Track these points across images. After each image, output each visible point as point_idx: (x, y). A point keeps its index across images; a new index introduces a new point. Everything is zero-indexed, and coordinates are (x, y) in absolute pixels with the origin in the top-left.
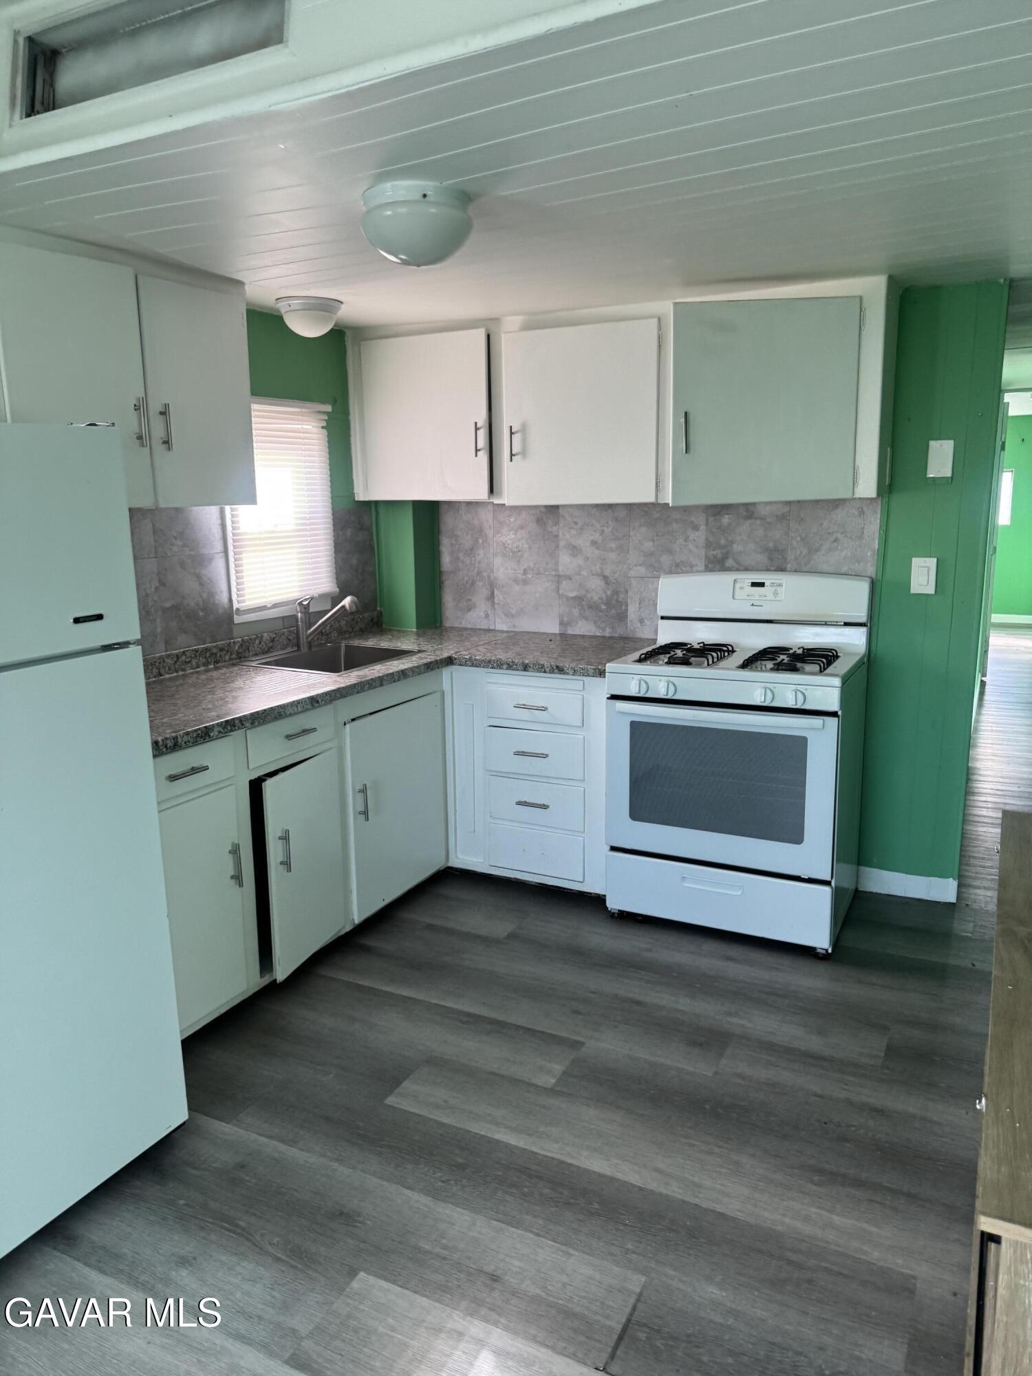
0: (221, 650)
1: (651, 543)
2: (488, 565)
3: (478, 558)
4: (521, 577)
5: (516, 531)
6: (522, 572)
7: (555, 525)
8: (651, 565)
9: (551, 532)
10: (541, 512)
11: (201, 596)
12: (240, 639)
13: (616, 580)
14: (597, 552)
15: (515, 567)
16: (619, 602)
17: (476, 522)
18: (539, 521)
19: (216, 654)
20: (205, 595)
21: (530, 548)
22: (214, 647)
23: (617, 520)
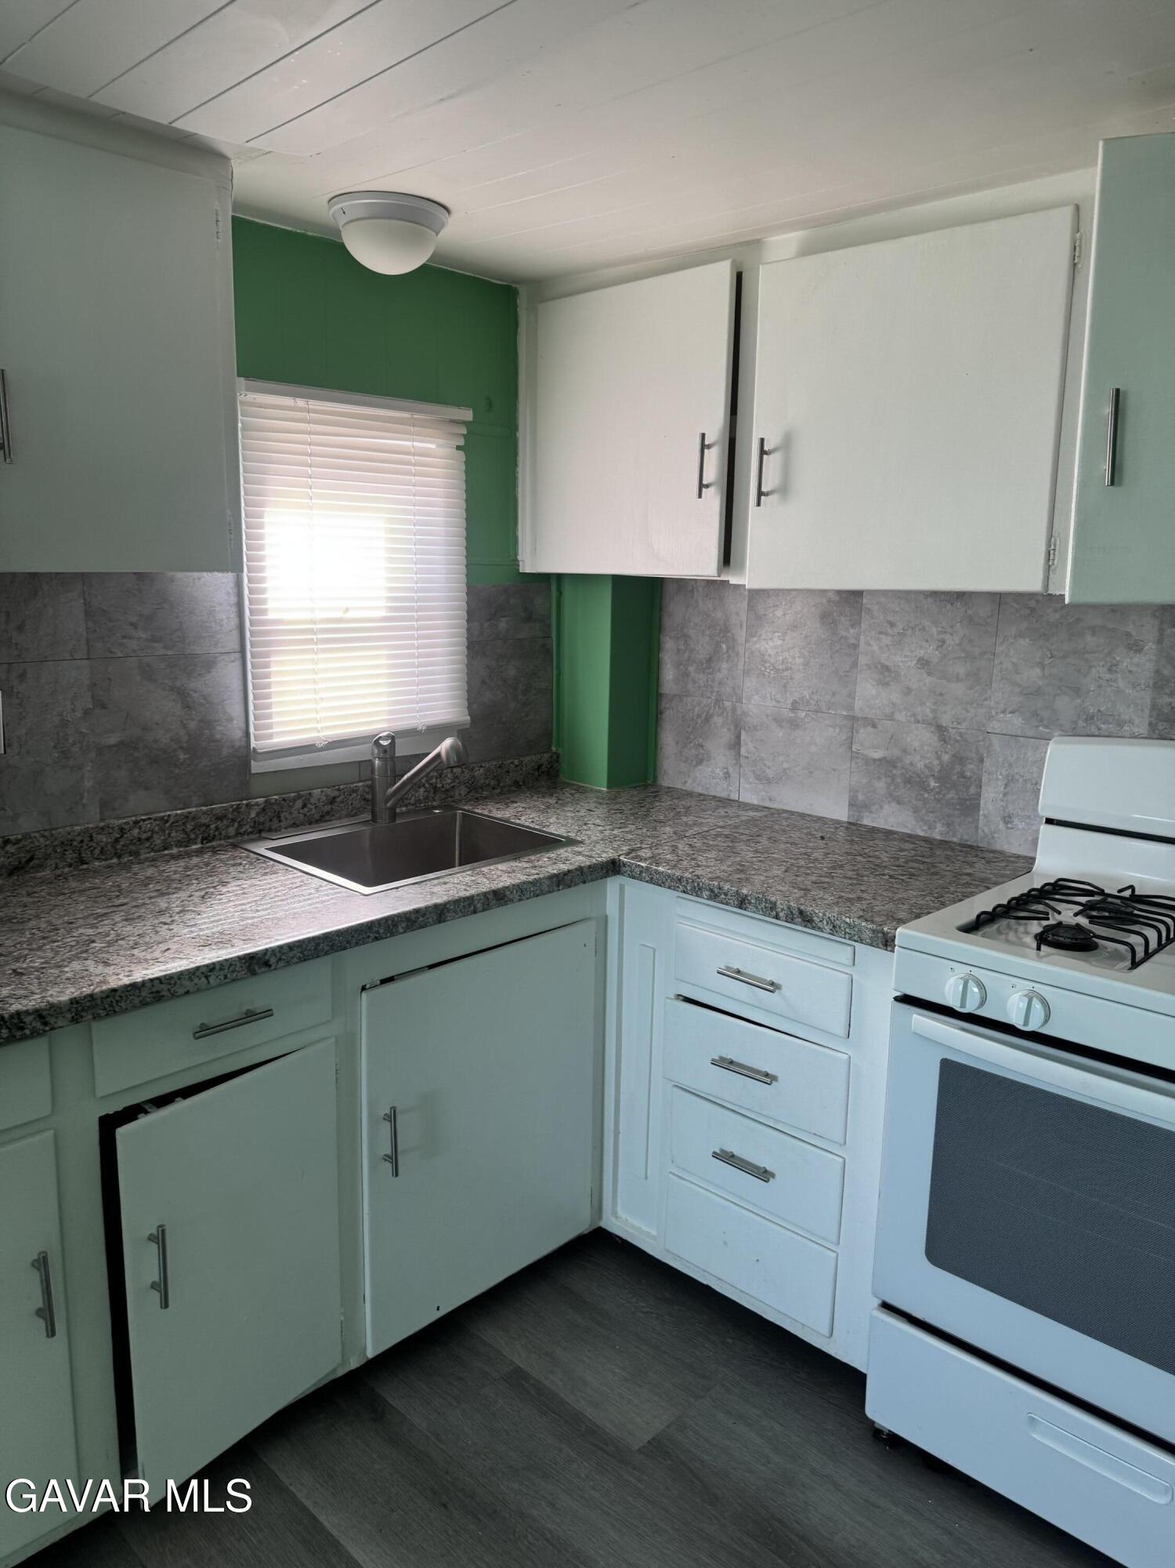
0: (219, 818)
1: (1038, 671)
2: (734, 688)
3: (719, 676)
4: (787, 713)
5: (785, 634)
6: (789, 706)
7: (853, 626)
8: (1035, 714)
9: (846, 638)
10: (829, 601)
11: (184, 726)
12: (263, 799)
13: (961, 735)
14: (928, 680)
15: (778, 696)
16: (964, 777)
17: (719, 614)
18: (825, 617)
19: (208, 826)
20: (192, 725)
21: (806, 664)
22: (205, 813)
23: (971, 621)
